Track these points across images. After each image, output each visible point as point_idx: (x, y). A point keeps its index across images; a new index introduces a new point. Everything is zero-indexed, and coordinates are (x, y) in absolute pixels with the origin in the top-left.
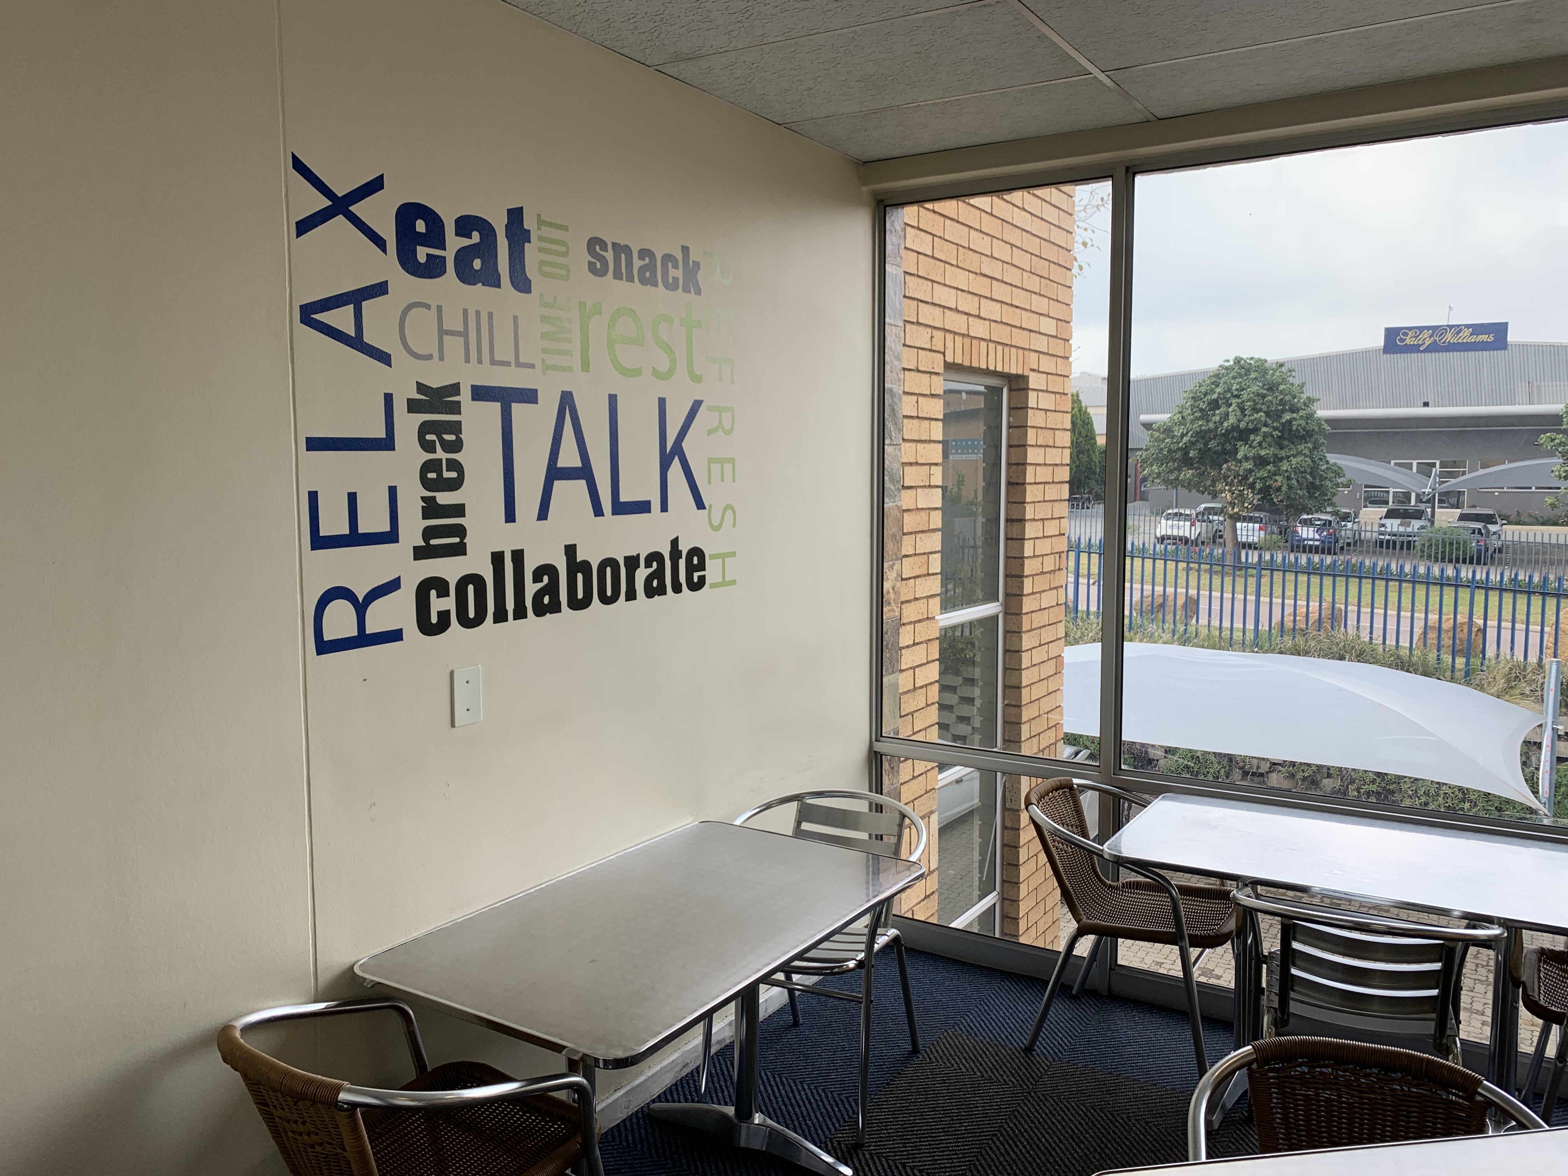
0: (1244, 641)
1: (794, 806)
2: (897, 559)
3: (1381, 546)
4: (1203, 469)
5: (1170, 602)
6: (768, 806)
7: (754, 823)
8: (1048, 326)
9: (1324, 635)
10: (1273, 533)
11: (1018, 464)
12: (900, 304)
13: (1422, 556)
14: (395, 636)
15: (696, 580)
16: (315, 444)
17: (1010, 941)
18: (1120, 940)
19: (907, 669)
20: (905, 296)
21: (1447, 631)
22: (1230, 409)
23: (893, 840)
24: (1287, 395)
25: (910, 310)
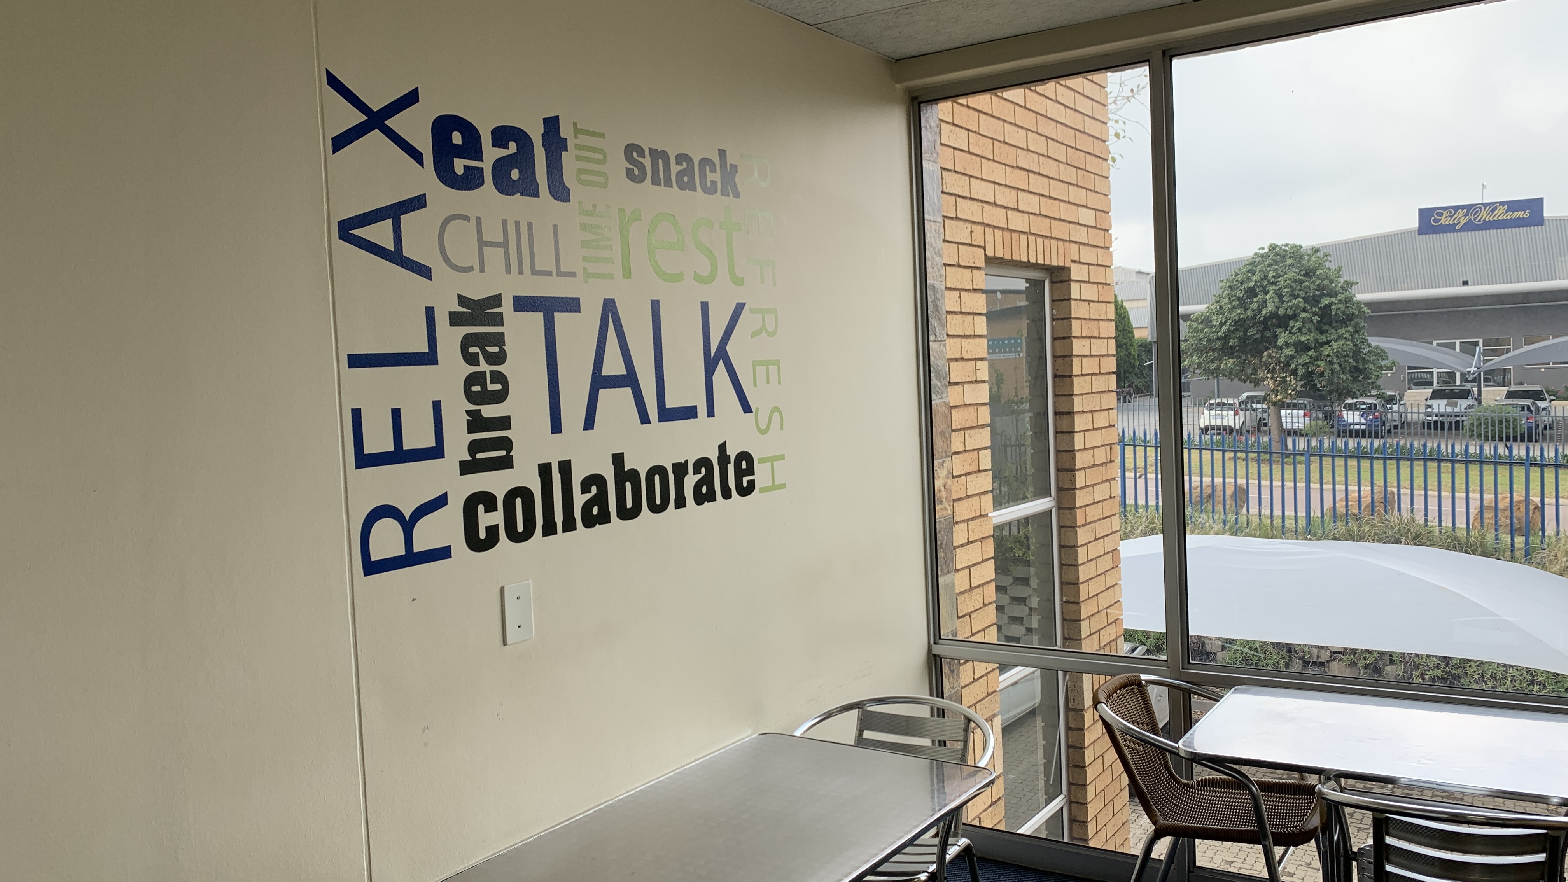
0: (1296, 528)
1: (855, 714)
2: (947, 456)
3: (1429, 428)
4: (1244, 357)
5: (1219, 492)
6: (829, 715)
7: (813, 734)
8: (1086, 216)
9: (1378, 519)
10: (1318, 419)
11: (1064, 356)
12: (939, 200)
13: (1471, 436)
14: (444, 553)
15: (745, 485)
16: (357, 361)
17: (1080, 845)
18: (1197, 841)
19: (962, 569)
20: (943, 192)
21: (1503, 511)
22: (1268, 297)
23: (959, 746)
24: (1324, 279)
25: (948, 206)
